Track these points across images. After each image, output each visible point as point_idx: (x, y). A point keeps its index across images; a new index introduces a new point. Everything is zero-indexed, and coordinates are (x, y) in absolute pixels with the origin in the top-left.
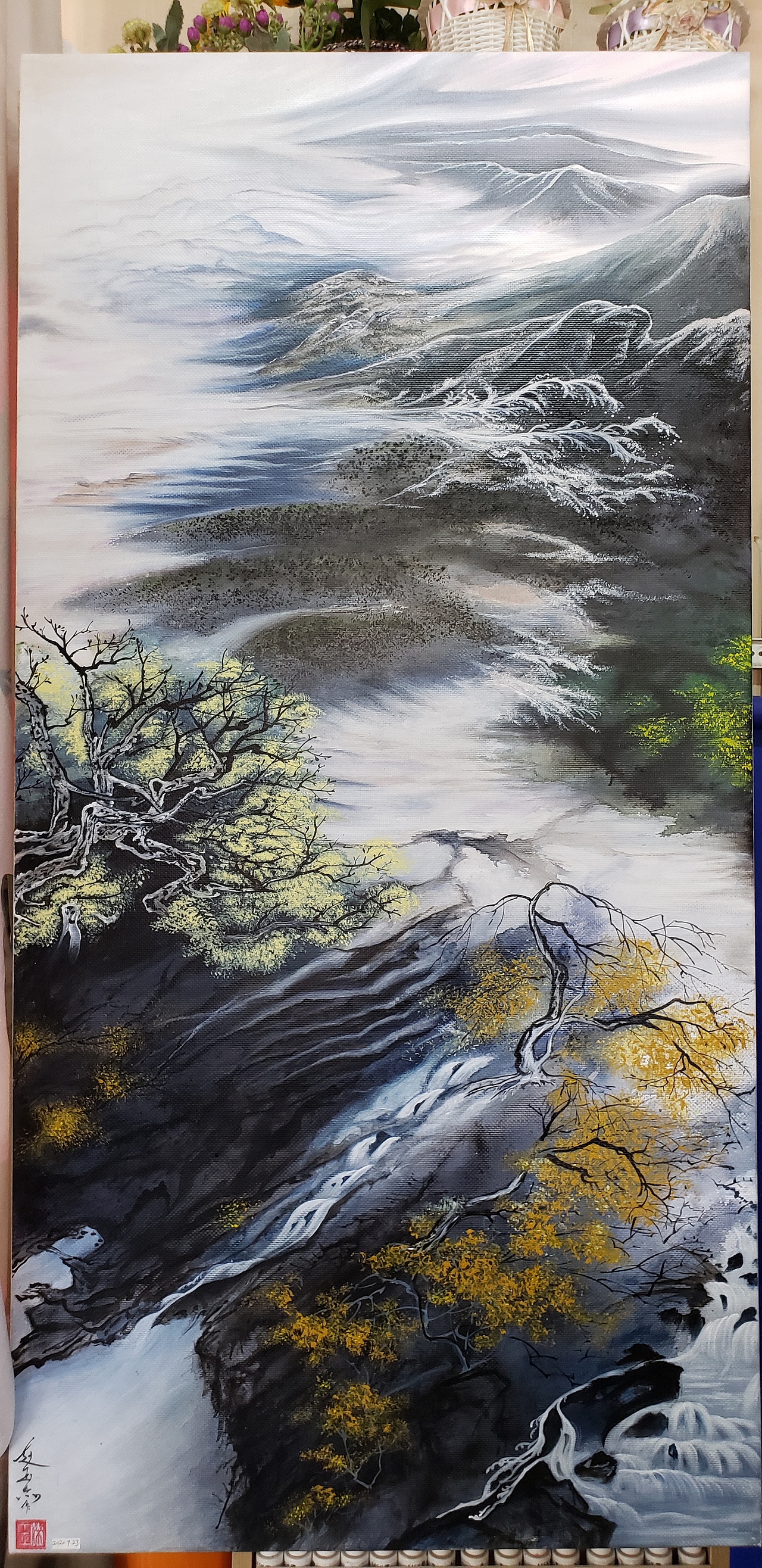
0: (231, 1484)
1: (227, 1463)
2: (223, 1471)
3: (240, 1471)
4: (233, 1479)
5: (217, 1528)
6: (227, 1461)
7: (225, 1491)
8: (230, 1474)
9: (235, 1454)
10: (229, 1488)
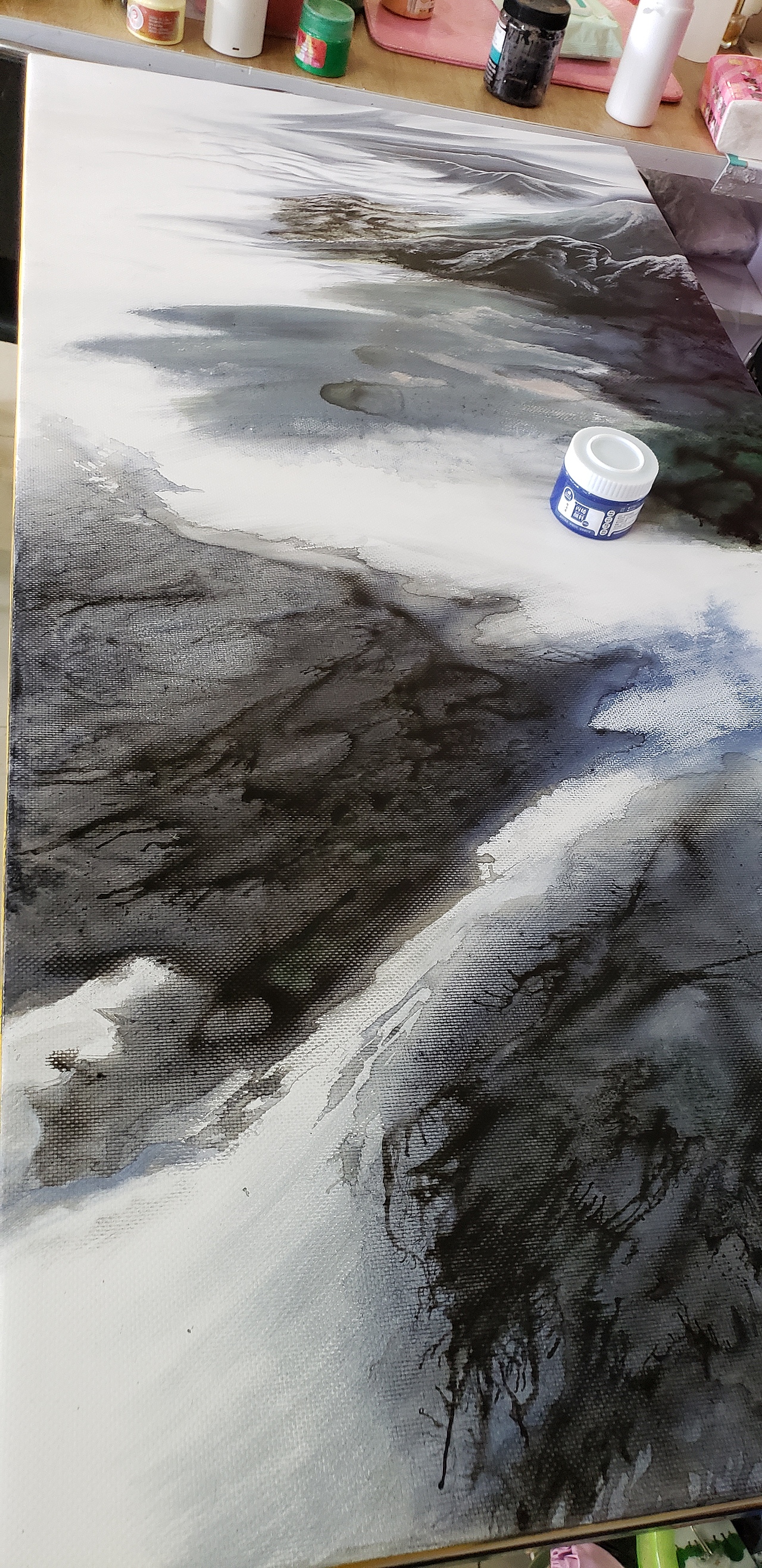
0: (451, 1386)
1: (435, 1346)
2: (431, 1363)
3: (462, 1358)
4: (453, 1377)
5: (441, 1485)
6: (435, 1341)
7: (442, 1404)
8: (446, 1367)
9: (449, 1326)
10: (449, 1395)
